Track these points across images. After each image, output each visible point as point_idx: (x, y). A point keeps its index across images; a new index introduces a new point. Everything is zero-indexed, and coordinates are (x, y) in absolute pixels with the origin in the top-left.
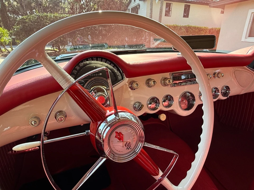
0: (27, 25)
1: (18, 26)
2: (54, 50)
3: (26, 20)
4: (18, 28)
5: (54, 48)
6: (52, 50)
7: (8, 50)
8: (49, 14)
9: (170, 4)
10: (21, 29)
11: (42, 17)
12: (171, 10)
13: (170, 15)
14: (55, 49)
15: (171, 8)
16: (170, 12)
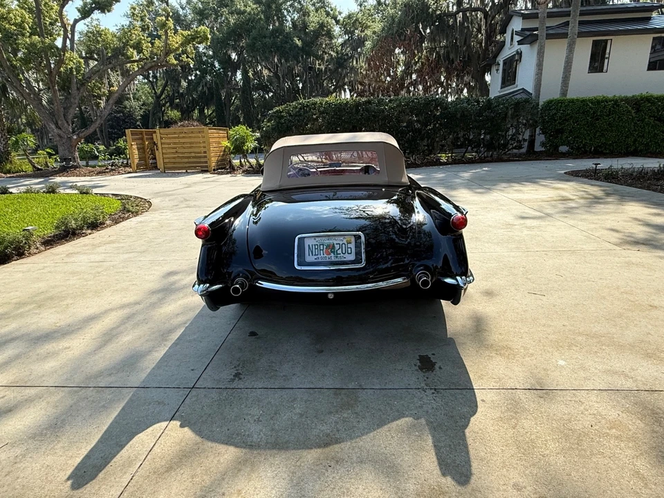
0: (283, 121)
1: (268, 122)
2: (322, 162)
3: (282, 114)
4: (269, 126)
5: (321, 159)
6: (318, 162)
7: (250, 163)
8: (318, 100)
9: (606, 41)
10: (273, 129)
11: (307, 106)
12: (607, 56)
13: (605, 68)
14: (323, 160)
15: (608, 51)
16: (606, 61)
